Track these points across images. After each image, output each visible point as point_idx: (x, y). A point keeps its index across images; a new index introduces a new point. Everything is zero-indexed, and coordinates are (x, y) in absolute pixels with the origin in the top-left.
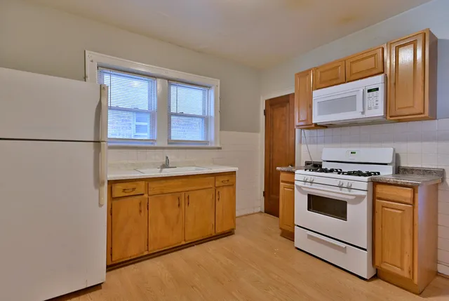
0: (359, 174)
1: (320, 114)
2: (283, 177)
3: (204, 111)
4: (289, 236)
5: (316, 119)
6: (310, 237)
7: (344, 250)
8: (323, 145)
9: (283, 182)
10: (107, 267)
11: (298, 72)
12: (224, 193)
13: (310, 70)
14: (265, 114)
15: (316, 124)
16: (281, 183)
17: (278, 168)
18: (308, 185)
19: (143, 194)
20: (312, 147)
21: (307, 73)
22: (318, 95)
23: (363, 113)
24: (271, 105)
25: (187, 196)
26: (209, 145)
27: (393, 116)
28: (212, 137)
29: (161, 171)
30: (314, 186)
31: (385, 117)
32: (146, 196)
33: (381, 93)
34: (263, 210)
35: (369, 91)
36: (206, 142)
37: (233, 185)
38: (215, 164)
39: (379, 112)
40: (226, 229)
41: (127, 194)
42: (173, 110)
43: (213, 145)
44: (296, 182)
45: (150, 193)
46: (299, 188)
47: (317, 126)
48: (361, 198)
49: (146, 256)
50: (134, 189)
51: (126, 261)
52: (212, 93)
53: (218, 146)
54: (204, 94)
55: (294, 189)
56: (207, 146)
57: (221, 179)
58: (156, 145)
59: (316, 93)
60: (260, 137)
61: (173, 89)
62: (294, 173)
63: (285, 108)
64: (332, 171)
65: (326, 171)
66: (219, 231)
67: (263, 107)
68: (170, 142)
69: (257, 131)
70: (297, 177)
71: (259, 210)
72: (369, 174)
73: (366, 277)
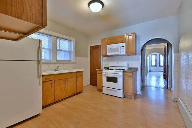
0: (120, 70)
1: (109, 52)
2: (98, 72)
3: (69, 49)
4: (101, 90)
5: (108, 54)
6: (107, 89)
7: (116, 91)
8: (109, 62)
9: (98, 73)
10: (43, 107)
11: (102, 38)
12: (80, 78)
13: (106, 39)
14: (90, 51)
15: (108, 55)
16: (98, 74)
17: (97, 69)
18: (107, 74)
19: (52, 80)
20: (106, 62)
21: (104, 39)
22: (109, 47)
23: (121, 53)
24: (92, 48)
25: (67, 80)
26: (71, 62)
27: (128, 54)
28: (72, 59)
29: (55, 72)
30: (108, 74)
31: (126, 54)
32: (53, 81)
33: (125, 48)
34: (90, 84)
35: (122, 47)
36: (70, 61)
37: (82, 76)
38: (74, 69)
39: (124, 53)
40: (80, 91)
41: (47, 81)
42: (58, 48)
43: (73, 62)
44: (103, 73)
45: (55, 79)
46: (104, 75)
47: (108, 56)
48: (121, 76)
49: (54, 103)
50: (49, 78)
51: (46, 106)
52: (72, 43)
53: (75, 62)
54: (69, 43)
55: (102, 76)
56: (70, 62)
57: (78, 73)
58: (52, 62)
59: (108, 46)
60: (88, 59)
61: (58, 41)
62: (102, 71)
63: (97, 50)
64: (112, 69)
65: (111, 69)
66: (78, 92)
67: (89, 49)
68: (57, 61)
69: (87, 57)
70: (103, 72)
71: (88, 84)
72: (122, 70)
73: (122, 97)
